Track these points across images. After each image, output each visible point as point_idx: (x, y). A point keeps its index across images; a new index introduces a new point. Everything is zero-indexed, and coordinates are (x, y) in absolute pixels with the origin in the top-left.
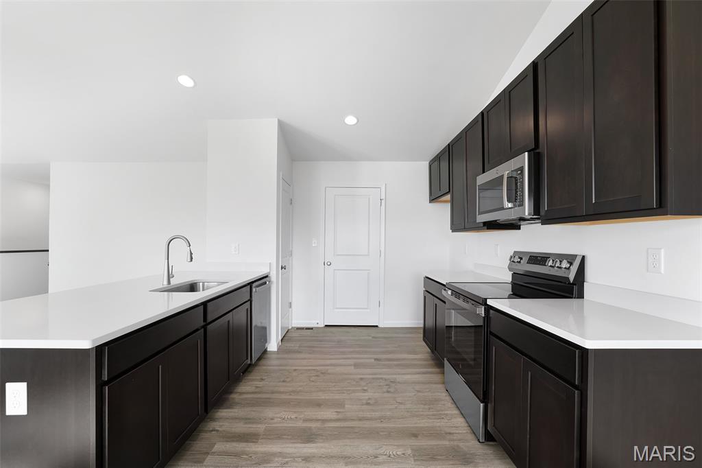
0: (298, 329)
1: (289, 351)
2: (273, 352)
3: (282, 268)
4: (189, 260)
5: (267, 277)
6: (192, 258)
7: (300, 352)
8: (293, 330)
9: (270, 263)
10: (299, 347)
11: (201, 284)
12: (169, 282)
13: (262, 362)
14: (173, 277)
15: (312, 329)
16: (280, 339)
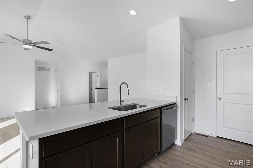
0: (198, 134)
1: (188, 149)
2: (178, 146)
3: (185, 99)
4: (128, 94)
5: (175, 104)
6: (129, 93)
7: (194, 151)
8: (194, 135)
9: (177, 97)
10: (196, 147)
11: (137, 105)
12: (121, 104)
13: (170, 151)
14: (123, 101)
15: (207, 136)
16: (184, 139)
